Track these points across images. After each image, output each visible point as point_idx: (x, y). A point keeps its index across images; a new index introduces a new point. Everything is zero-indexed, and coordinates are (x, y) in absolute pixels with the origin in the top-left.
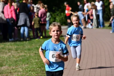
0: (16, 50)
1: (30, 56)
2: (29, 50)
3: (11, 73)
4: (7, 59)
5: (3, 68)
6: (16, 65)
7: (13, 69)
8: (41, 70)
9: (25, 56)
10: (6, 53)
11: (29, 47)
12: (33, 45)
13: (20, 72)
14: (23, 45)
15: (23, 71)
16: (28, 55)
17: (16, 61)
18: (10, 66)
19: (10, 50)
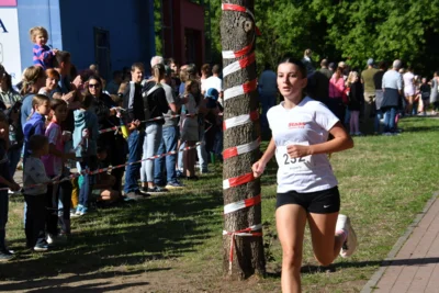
0: (374, 150)
1: (398, 161)
2: (395, 150)
3: (367, 186)
4: (358, 164)
5: (353, 179)
6: (375, 175)
7: (370, 181)
8: (420, 184)
9: (389, 160)
10: (357, 154)
11: (395, 145)
12: (402, 142)
13: (383, 186)
14: (384, 141)
15: (389, 185)
16: (395, 158)
17: (375, 168)
18: (364, 175)
19: (362, 149)
